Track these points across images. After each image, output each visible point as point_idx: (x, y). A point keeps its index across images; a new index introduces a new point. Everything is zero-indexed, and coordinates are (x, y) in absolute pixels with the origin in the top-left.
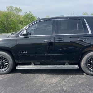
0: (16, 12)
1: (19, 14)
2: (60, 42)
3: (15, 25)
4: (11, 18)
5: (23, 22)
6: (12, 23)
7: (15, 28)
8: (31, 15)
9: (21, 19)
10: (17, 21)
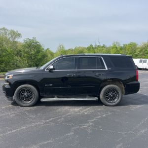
0: (12, 36)
1: (16, 40)
2: (80, 77)
3: (8, 56)
4: (3, 46)
5: (22, 53)
6: (4, 54)
7: (9, 62)
8: (36, 43)
9: (20, 48)
10: (12, 51)
